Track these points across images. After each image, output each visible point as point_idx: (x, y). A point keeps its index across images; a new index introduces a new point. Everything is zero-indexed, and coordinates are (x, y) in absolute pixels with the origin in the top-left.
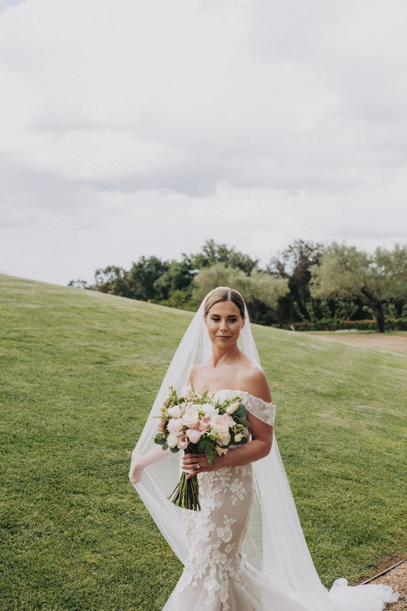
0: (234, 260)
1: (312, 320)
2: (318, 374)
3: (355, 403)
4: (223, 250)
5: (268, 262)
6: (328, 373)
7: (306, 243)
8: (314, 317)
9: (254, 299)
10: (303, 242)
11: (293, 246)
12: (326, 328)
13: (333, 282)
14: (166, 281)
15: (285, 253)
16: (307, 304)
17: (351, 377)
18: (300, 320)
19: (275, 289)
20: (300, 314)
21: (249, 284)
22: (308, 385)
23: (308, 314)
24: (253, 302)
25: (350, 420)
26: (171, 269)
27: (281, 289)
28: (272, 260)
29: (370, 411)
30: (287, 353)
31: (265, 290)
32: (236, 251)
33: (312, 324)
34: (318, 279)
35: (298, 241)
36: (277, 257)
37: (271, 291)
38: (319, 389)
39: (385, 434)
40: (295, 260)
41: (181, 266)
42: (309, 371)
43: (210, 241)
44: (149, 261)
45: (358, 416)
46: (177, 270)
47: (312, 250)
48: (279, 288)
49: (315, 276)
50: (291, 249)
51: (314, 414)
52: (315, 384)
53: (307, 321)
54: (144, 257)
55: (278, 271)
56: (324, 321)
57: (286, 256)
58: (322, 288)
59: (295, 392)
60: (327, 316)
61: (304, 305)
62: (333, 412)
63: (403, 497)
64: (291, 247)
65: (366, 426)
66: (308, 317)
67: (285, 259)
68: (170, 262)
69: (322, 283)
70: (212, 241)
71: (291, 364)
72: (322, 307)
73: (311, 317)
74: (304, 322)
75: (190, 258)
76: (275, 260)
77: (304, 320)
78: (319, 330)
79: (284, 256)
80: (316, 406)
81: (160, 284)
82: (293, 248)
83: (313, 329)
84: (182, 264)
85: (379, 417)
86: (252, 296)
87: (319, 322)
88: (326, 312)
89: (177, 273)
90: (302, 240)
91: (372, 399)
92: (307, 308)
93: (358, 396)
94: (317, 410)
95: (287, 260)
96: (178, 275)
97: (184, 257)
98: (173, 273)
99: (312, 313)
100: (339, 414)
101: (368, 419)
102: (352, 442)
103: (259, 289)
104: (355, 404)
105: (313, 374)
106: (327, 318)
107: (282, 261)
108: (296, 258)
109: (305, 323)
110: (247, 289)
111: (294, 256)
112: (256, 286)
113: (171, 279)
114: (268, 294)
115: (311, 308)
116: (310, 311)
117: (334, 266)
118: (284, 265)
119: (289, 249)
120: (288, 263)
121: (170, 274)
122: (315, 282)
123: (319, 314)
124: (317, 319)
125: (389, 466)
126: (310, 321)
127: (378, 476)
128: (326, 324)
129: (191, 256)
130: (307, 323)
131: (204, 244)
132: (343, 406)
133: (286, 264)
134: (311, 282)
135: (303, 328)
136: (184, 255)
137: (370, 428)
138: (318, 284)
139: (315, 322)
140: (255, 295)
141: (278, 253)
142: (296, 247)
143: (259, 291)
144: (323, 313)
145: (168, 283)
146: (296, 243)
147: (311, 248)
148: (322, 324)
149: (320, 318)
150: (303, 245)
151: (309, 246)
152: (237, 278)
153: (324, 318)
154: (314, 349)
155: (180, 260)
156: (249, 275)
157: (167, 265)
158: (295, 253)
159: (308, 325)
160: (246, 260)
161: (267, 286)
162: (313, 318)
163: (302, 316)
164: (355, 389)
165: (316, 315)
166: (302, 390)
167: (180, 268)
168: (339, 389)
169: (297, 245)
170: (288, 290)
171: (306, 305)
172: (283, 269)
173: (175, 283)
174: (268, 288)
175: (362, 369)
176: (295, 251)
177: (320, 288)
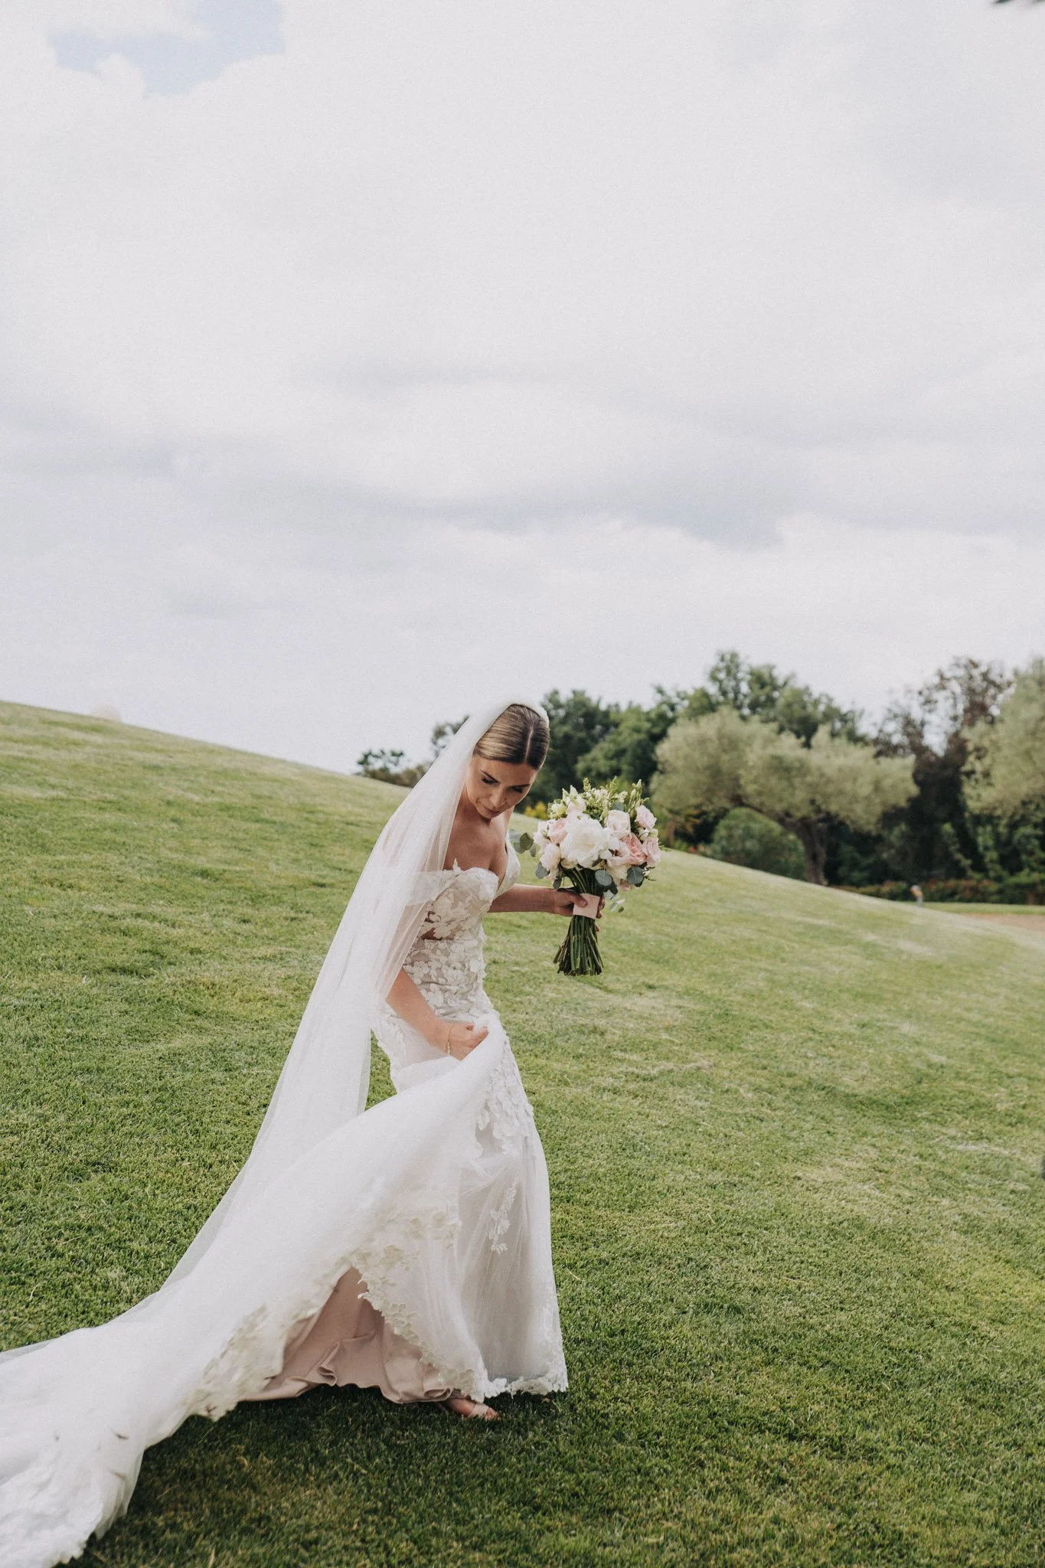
0: (789, 705)
1: (992, 874)
2: (869, 1032)
3: (952, 1132)
4: (762, 681)
5: (879, 717)
6: (907, 1028)
7: (983, 669)
8: (998, 867)
9: (818, 810)
10: (975, 665)
11: (948, 675)
12: (1031, 898)
13: (1028, 769)
14: (607, 758)
15: (926, 693)
16: (980, 830)
17: (979, 1044)
18: (960, 874)
19: (877, 787)
20: (958, 856)
21: (803, 769)
22: (817, 1069)
23: (982, 857)
24: (814, 817)
25: (907, 1194)
26: (622, 728)
27: (893, 786)
28: (890, 710)
29: (993, 1165)
30: (803, 962)
31: (848, 786)
32: (799, 683)
33: (993, 887)
34: (987, 761)
35: (963, 662)
36: (903, 702)
37: (865, 790)
38: (848, 1082)
39: (1013, 1253)
40: (952, 713)
41: (649, 720)
42: (844, 1020)
43: (728, 657)
44: (568, 705)
45: (945, 1183)
46: (637, 730)
47: (999, 688)
48: (887, 783)
49: (980, 753)
50: (943, 683)
51: (787, 1168)
52: (843, 1066)
53: (977, 876)
54: (556, 693)
55: (905, 741)
56: (1023, 877)
57: (928, 702)
58: (999, 787)
59: (757, 1089)
60: (1035, 865)
61: (971, 832)
62: (861, 1165)
63: (996, 1525)
64: (942, 677)
65: (958, 1218)
66: (979, 866)
67: (927, 707)
68: (624, 707)
69: (998, 772)
70: (734, 656)
71: (793, 995)
72: (1019, 842)
73: (989, 866)
74: (970, 878)
75: (675, 700)
76: (897, 710)
77: (970, 873)
78: (1012, 901)
79: (922, 699)
80: (810, 1139)
81: (593, 765)
82: (948, 680)
83: (995, 897)
84: (653, 715)
85: (1021, 1187)
86: (813, 802)
87: (1013, 880)
88: (1031, 853)
89: (636, 737)
90: (976, 659)
91: (1021, 1120)
92: (980, 840)
93: (979, 1108)
94: (807, 1155)
95: (930, 711)
96: (639, 743)
97: (659, 697)
98: (626, 737)
99: (992, 855)
100: (878, 1173)
101: (979, 1193)
102: (877, 1282)
103: (829, 781)
104: (953, 1138)
105: (853, 1030)
106: (1033, 870)
107: (917, 714)
108: (955, 705)
109: (972, 883)
110: (797, 781)
111: (951, 701)
112: (822, 775)
113: (620, 754)
114: (855, 799)
115: (990, 843)
116: (986, 848)
117: (1031, 726)
118: (923, 724)
119: (936, 680)
120: (934, 719)
121: (620, 739)
122: (979, 767)
123: (1011, 859)
124: (1005, 873)
125: (983, 1383)
126: (987, 877)
127: (921, 1428)
128: (1032, 886)
129: (678, 695)
130: (979, 881)
131: (713, 661)
132: (908, 1142)
133: (929, 723)
134: (967, 768)
135: (968, 894)
136: (660, 691)
137: (971, 1227)
138: (987, 774)
139: (999, 879)
140: (819, 800)
141: (909, 691)
142: (956, 678)
143: (830, 789)
144: (1024, 857)
145: (614, 763)
146: (957, 665)
147: (998, 680)
148: (1018, 886)
149: (1015, 870)
150: (976, 673)
151: (993, 676)
152: (770, 751)
153: (1027, 870)
154: (900, 952)
155: (648, 702)
156: (807, 745)
157: (613, 717)
158: (953, 693)
159: (980, 887)
160: (822, 708)
161: (854, 775)
162: (996, 869)
163: (966, 862)
164: (974, 1087)
165: (1003, 860)
166: (789, 1082)
167: (647, 725)
168: (920, 1082)
169: (961, 672)
170: (914, 790)
171: (976, 834)
172: (920, 735)
173: (631, 764)
174: (855, 780)
175: (1031, 1019)
176: (956, 687)
177: (990, 784)
